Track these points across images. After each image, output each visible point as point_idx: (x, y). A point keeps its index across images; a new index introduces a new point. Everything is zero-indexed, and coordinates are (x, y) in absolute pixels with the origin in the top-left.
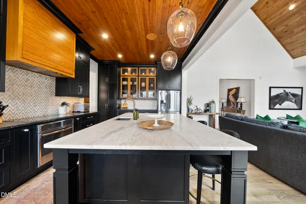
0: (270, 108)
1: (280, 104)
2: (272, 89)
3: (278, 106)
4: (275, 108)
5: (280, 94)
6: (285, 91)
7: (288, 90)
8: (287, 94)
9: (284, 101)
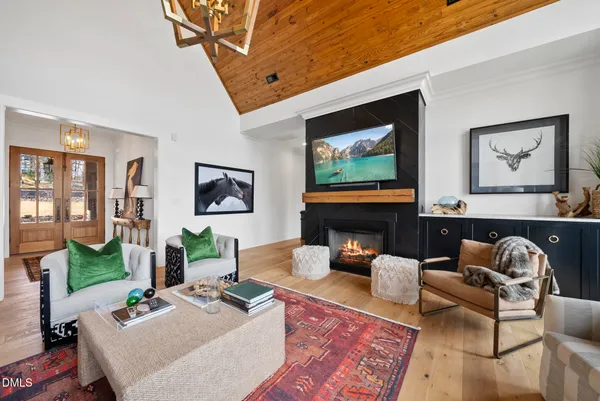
0: (197, 213)
1: (218, 203)
2: (200, 168)
3: (213, 207)
4: (208, 211)
5: (217, 180)
6: (226, 175)
7: (231, 174)
8: (230, 182)
9: (225, 197)
